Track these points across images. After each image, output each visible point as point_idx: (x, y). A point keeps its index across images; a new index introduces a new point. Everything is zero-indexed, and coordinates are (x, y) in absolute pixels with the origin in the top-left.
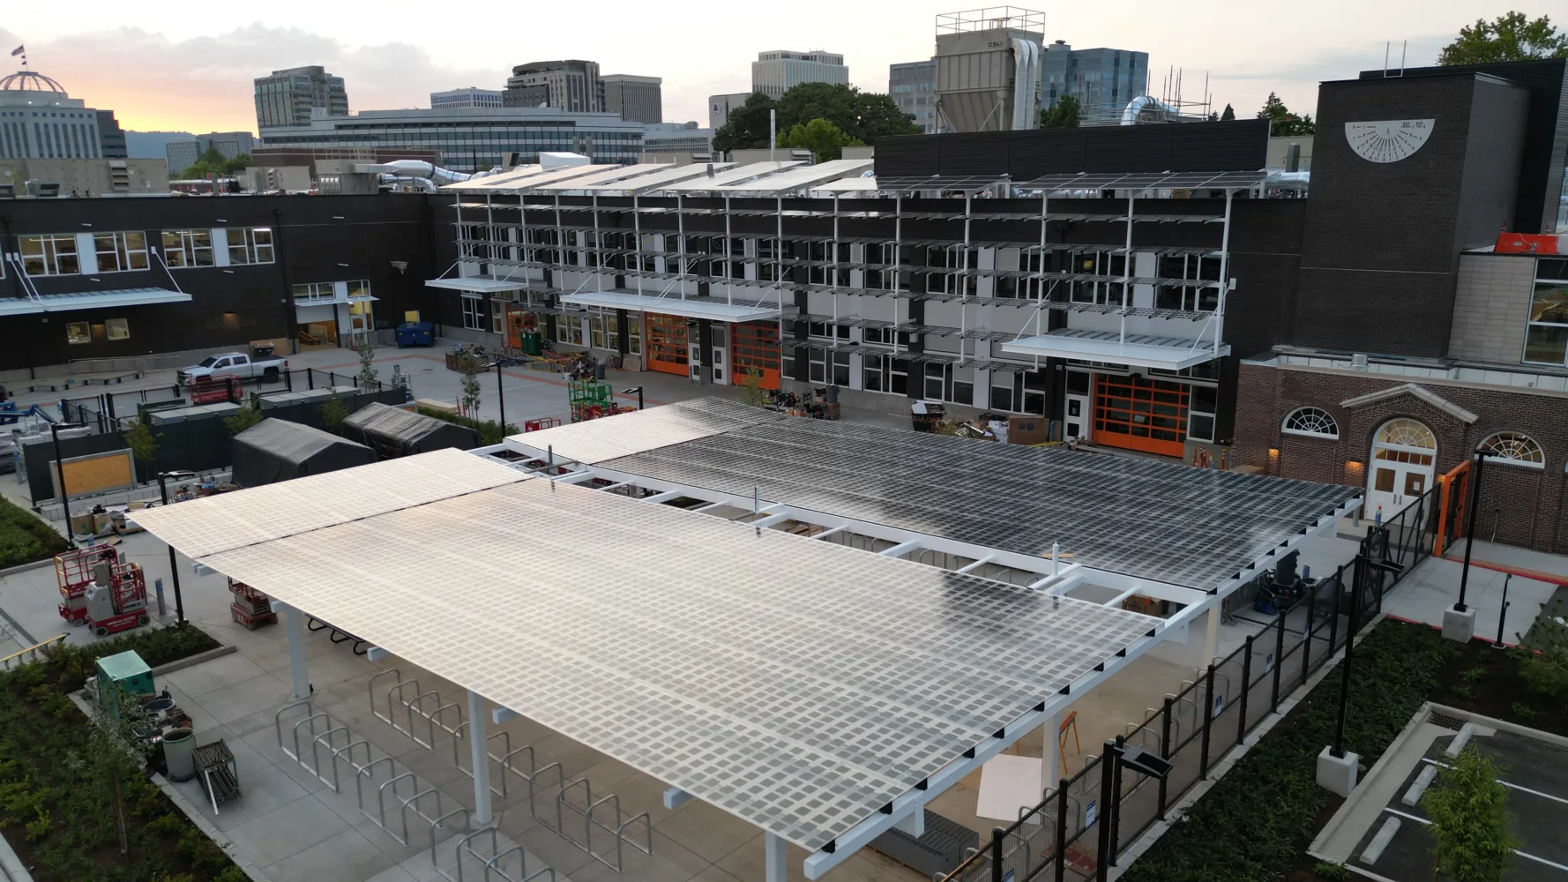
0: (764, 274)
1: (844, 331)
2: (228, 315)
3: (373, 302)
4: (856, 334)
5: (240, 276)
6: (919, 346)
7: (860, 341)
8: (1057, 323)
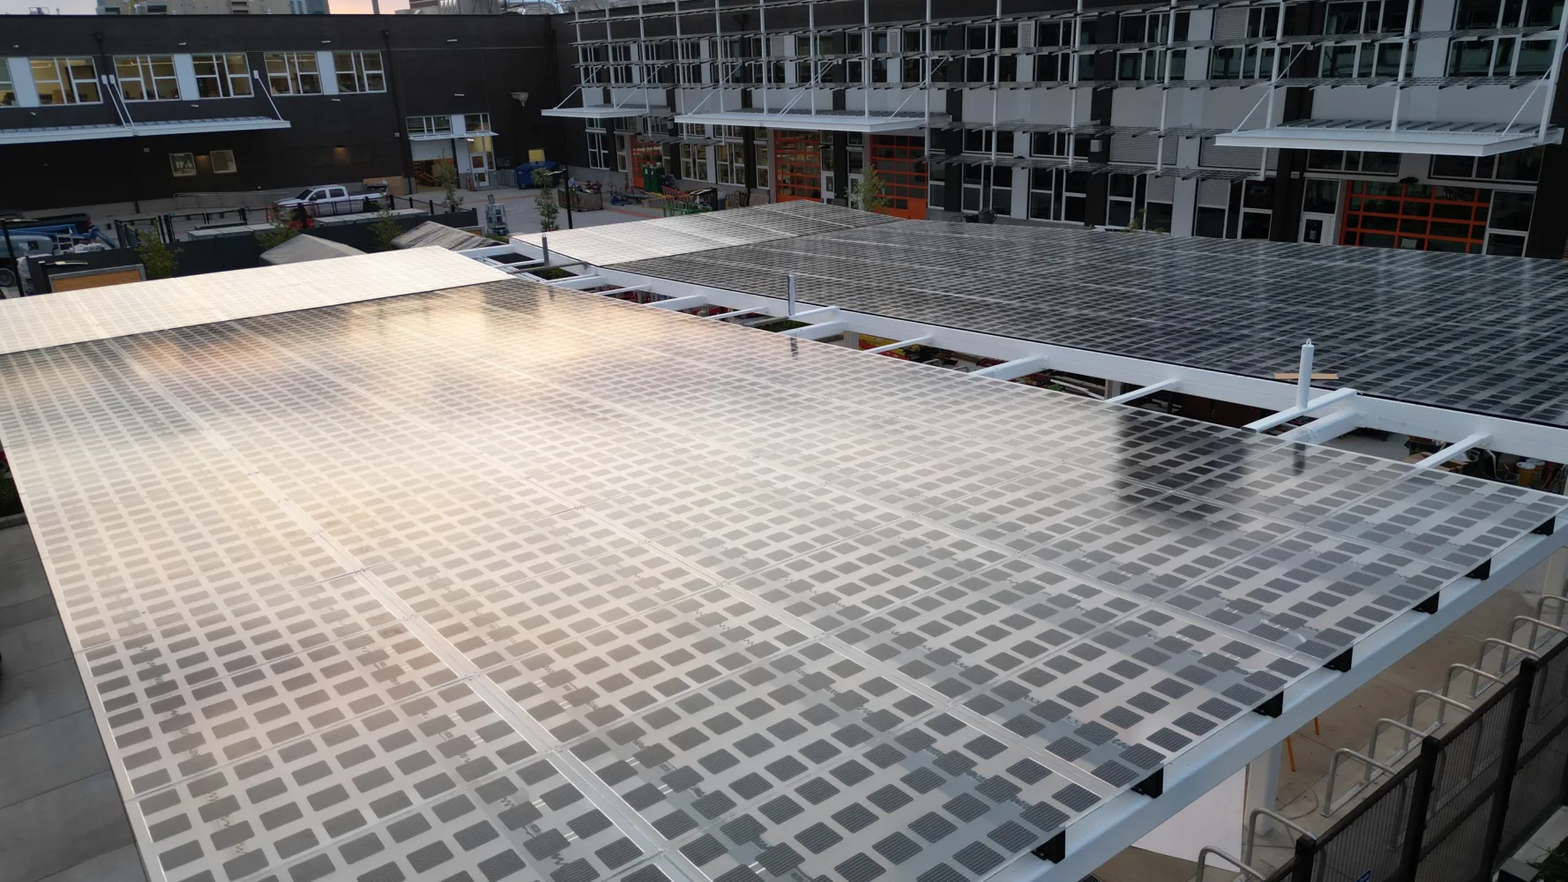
0: (911, 73)
1: (1006, 141)
2: (340, 150)
3: (493, 137)
4: (1022, 144)
5: (348, 106)
6: (1104, 155)
7: (1027, 156)
8: (1298, 110)
